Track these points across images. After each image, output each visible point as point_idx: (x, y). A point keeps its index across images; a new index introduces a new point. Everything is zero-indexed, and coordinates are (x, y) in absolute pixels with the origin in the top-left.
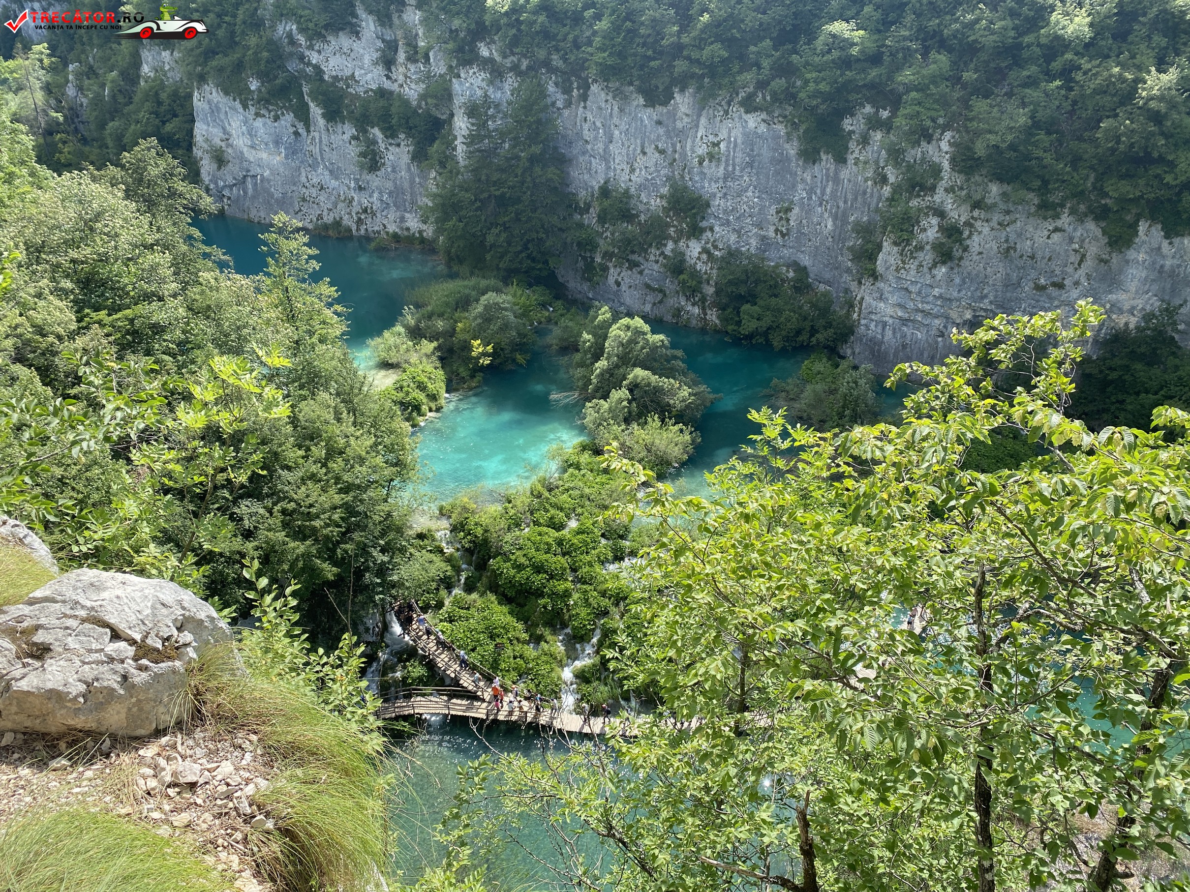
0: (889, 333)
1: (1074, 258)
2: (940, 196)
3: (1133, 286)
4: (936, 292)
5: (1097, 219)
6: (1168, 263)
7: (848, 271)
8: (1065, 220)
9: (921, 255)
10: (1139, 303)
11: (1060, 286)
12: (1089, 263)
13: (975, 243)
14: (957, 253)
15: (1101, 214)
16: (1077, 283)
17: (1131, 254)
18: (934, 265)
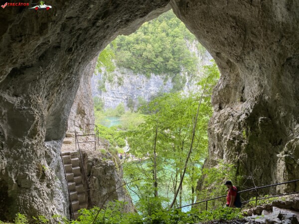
0: (111, 104)
1: (142, 82)
2: (115, 72)
3: (152, 85)
4: (120, 92)
5: (144, 74)
6: (157, 80)
7: (97, 93)
8: (138, 75)
9: (115, 84)
10: (154, 89)
11: (141, 88)
12: (144, 82)
13: (124, 81)
14: (122, 84)
15: (144, 73)
16: (144, 87)
17: (151, 80)
18: (118, 86)
